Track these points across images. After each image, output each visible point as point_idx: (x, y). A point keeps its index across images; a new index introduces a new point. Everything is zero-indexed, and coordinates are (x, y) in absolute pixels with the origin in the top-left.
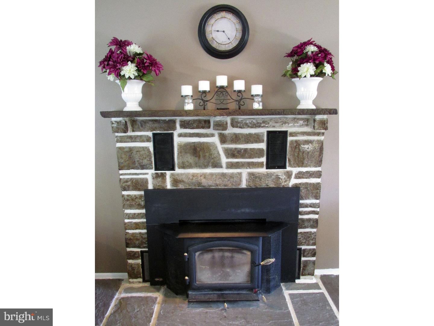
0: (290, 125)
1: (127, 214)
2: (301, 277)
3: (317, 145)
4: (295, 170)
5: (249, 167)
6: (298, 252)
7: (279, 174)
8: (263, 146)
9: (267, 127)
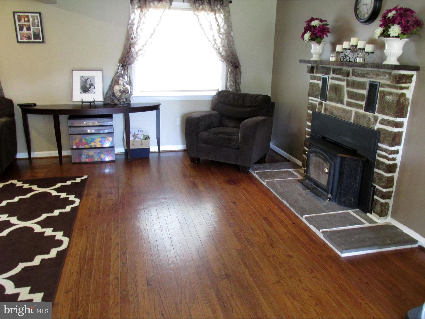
0: (382, 77)
1: (307, 125)
2: (373, 213)
3: (396, 98)
4: (381, 116)
5: (356, 107)
6: (373, 188)
7: (370, 117)
8: (365, 92)
9: (369, 77)
